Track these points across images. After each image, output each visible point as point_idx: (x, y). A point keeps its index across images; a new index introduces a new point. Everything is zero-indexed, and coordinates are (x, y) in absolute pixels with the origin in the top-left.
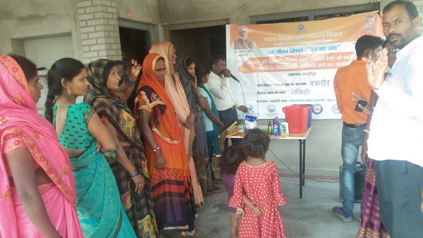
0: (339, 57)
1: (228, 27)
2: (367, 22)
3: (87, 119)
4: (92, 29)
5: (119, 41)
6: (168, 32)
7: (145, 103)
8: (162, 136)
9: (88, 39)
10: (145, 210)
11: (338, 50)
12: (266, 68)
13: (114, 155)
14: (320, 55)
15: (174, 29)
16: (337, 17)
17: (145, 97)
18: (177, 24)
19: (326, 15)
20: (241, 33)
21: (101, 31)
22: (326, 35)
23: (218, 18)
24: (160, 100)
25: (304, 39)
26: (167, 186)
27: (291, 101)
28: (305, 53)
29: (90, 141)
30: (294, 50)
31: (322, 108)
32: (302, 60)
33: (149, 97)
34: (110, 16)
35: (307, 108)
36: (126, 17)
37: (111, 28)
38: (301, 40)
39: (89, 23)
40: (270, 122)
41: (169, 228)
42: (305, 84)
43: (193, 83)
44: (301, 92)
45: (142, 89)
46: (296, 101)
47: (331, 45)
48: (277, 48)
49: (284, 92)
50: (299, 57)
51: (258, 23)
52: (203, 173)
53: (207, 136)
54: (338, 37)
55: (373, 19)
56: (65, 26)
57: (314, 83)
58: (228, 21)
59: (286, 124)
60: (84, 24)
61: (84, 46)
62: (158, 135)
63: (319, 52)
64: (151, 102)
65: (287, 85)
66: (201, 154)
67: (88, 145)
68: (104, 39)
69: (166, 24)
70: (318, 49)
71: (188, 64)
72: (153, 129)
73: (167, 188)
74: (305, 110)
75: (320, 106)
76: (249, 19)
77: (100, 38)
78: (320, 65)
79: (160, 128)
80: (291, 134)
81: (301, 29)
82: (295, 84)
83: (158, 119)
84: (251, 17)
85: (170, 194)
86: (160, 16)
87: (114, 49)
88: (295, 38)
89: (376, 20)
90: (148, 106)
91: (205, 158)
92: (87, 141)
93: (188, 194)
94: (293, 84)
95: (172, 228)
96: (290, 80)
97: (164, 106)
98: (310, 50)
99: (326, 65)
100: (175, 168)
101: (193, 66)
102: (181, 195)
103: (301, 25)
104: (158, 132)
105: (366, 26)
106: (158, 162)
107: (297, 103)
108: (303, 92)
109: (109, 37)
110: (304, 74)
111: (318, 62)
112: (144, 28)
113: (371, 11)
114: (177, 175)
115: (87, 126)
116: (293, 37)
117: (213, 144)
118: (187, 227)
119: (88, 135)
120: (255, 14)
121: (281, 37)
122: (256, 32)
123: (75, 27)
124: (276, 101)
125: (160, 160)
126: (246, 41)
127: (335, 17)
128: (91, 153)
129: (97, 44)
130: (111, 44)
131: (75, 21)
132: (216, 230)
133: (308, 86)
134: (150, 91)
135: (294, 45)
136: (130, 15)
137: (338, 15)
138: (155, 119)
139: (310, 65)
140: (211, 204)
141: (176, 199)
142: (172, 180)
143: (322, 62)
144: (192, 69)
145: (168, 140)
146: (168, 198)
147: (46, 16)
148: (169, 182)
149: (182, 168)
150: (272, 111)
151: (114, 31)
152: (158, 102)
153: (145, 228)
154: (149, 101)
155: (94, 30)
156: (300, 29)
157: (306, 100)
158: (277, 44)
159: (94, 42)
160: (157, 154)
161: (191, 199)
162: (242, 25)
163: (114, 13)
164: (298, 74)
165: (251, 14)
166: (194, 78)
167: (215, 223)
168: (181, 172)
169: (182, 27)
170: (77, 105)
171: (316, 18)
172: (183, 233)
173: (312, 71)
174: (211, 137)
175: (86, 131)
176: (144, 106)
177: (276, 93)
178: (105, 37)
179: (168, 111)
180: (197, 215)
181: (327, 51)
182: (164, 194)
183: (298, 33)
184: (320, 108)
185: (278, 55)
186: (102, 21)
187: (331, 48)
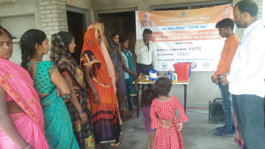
0: (207, 33)
1: (137, 12)
2: (225, 11)
3: (51, 72)
4: (49, 12)
5: (66, 20)
6: (97, 15)
7: (87, 62)
8: (99, 83)
9: (46, 18)
10: (89, 132)
11: (207, 28)
12: (161, 39)
13: (69, 97)
14: (195, 31)
15: (101, 13)
16: (206, 7)
17: (87, 58)
18: (103, 10)
19: (199, 6)
20: (145, 16)
21: (55, 13)
22: (199, 19)
23: (130, 7)
24: (97, 60)
25: (185, 21)
26: (102, 114)
27: (177, 60)
28: (185, 30)
29: (52, 87)
30: (178, 28)
31: (196, 65)
32: (183, 34)
33: (90, 58)
34: (61, 3)
35: (189, 65)
36: (71, 4)
37: (62, 11)
38: (183, 22)
39: (47, 8)
40: (166, 74)
41: (104, 142)
42: (186, 49)
43: (118, 48)
44: (183, 54)
45: (85, 52)
46: (180, 60)
47: (202, 25)
48: (168, 27)
49: (172, 55)
50: (182, 32)
51: (156, 10)
52: (124, 106)
53: (126, 82)
54: (206, 20)
55: (228, 9)
56: (30, 9)
57: (191, 49)
58: (136, 9)
59: (176, 75)
60: (43, 8)
61: (43, 23)
62: (96, 82)
63: (195, 29)
64: (91, 61)
65: (174, 50)
66: (122, 94)
67: (51, 90)
68: (57, 18)
69: (96, 10)
70: (194, 27)
71: (114, 35)
72: (92, 79)
73: (102, 116)
74: (188, 66)
75: (195, 63)
76: (150, 7)
77: (55, 17)
78: (195, 37)
79: (97, 78)
80: (179, 81)
81: (184, 14)
82: (179, 49)
83: (96, 72)
84: (151, 6)
85: (104, 120)
86: (92, 4)
87: (64, 26)
88: (179, 20)
89: (230, 9)
90: (89, 64)
91: (125, 97)
92: (50, 88)
93: (115, 119)
94: (178, 50)
95: (106, 142)
96: (176, 47)
97: (100, 64)
98: (189, 28)
99: (199, 37)
100: (107, 103)
101: (117, 37)
102: (111, 120)
103: (183, 12)
104: (96, 80)
105: (224, 13)
106: (96, 100)
107: (180, 61)
108: (184, 54)
109: (60, 17)
110: (185, 43)
111: (194, 36)
112: (82, 12)
113: (227, 4)
114: (108, 107)
115: (50, 77)
116: (178, 19)
117: (129, 87)
118: (114, 141)
119: (51, 83)
120: (154, 4)
121: (171, 19)
122: (155, 16)
123: (37, 10)
124: (167, 60)
125: (97, 98)
126: (148, 22)
127: (205, 7)
128: (53, 96)
129: (52, 22)
130: (61, 22)
131: (37, 6)
132: (133, 143)
133: (187, 51)
134: (90, 54)
135: (179, 25)
136: (73, 3)
137: (206, 6)
138: (94, 72)
139: (189, 37)
140: (128, 126)
141: (108, 123)
142: (106, 111)
143: (196, 36)
144: (117, 39)
145: (103, 85)
146: (103, 122)
147: (16, 2)
148: (104, 112)
149: (111, 103)
150: (164, 66)
151: (63, 13)
152: (96, 61)
153: (89, 144)
154: (89, 60)
155: (50, 12)
156: (182, 14)
157: (186, 60)
158: (168, 24)
159: (50, 20)
160: (95, 94)
161: (117, 123)
162: (146, 11)
163: (64, 2)
164: (181, 43)
165: (152, 4)
166: (118, 45)
167: (132, 139)
168: (111, 105)
169: (106, 12)
170: (43, 62)
171: (193, 8)
172: (112, 144)
173: (190, 41)
174: (128, 82)
175: (49, 81)
176: (87, 64)
177: (167, 55)
178: (58, 17)
179: (102, 67)
180: (121, 133)
181: (200, 29)
182: (101, 120)
183: (181, 17)
184: (195, 64)
185: (169, 31)
186: (55, 7)
187: (202, 27)
